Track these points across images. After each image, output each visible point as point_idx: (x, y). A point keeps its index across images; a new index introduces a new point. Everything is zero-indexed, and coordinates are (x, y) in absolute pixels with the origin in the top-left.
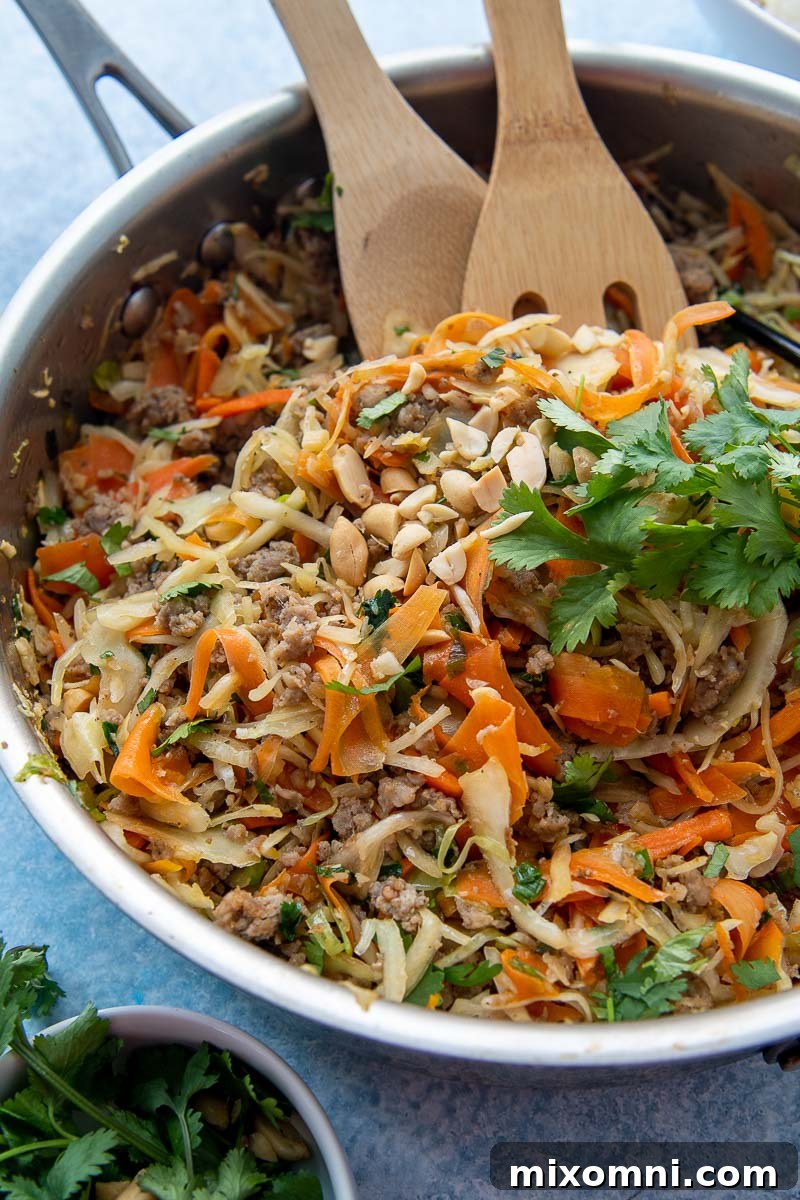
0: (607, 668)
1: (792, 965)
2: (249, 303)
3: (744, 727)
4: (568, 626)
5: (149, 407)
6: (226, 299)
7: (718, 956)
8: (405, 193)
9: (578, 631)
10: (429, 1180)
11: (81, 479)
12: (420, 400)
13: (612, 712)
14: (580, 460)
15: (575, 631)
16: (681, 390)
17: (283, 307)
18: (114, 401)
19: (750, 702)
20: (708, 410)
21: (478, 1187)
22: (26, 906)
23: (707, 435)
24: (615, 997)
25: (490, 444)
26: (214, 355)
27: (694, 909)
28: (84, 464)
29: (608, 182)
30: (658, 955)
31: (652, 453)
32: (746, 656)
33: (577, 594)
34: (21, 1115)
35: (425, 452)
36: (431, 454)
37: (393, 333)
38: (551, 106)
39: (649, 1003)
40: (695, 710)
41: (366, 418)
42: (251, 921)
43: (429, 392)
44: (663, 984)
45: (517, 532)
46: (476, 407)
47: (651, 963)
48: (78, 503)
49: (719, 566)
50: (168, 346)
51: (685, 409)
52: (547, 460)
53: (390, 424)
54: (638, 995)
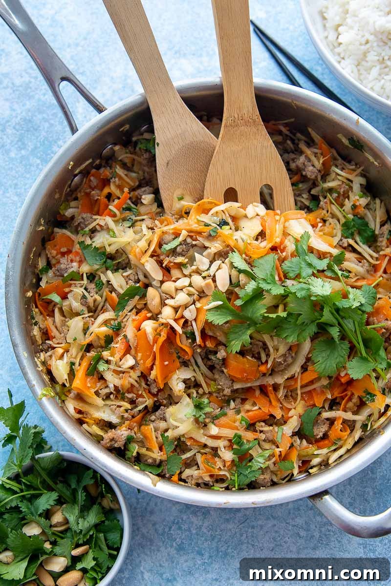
0: (245, 359)
1: (300, 460)
2: (120, 178)
3: (292, 377)
4: (233, 342)
5: (81, 222)
6: (112, 178)
7: (274, 460)
8: (184, 144)
9: (236, 346)
10: (175, 515)
11: (54, 252)
12: (185, 243)
13: (245, 374)
14: (242, 280)
15: (236, 345)
16: (284, 245)
17: (134, 175)
18: (67, 217)
19: (295, 369)
20: (293, 255)
21: (191, 517)
22: (36, 412)
23: (290, 267)
24: (238, 473)
25: (210, 267)
26: (106, 200)
27: (268, 441)
28: (55, 246)
29: (265, 144)
30: (253, 460)
31: (268, 283)
32: (295, 354)
33: (237, 330)
34: (30, 482)
35: (186, 265)
36: (188, 265)
37: (177, 199)
38: (245, 111)
39: (249, 477)
40: (276, 370)
41: (165, 249)
42: (116, 442)
43: (189, 240)
44: (254, 471)
45: (217, 308)
46: (206, 248)
47: (250, 464)
48: (53, 262)
49: (288, 326)
50: (88, 195)
51: (284, 254)
52: (230, 276)
53: (174, 252)
54: (245, 474)
